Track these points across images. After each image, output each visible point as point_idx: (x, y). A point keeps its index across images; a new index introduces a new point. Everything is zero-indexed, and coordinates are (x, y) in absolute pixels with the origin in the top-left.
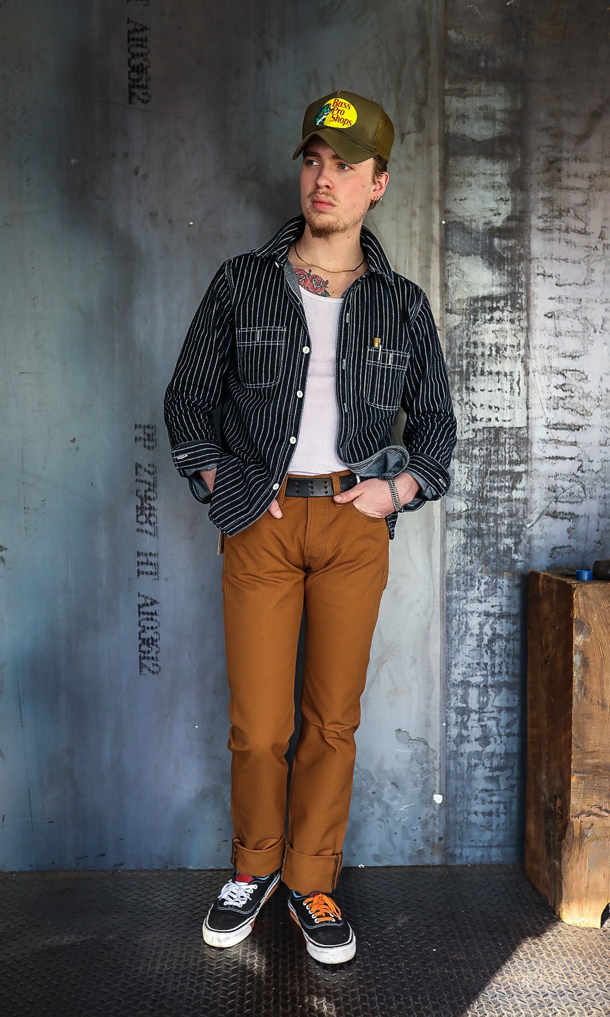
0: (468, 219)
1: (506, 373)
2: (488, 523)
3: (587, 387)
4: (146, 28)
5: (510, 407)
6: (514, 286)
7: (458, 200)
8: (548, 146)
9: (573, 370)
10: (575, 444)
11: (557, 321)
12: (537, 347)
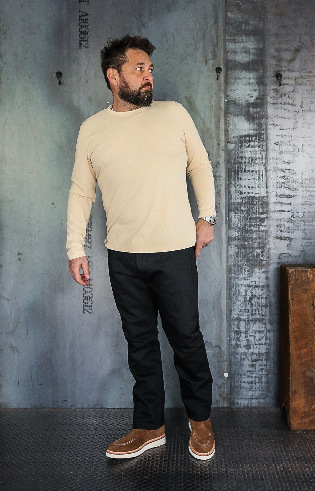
0: (238, 99)
1: (256, 171)
2: (249, 242)
3: (295, 177)
4: (88, 14)
5: (258, 187)
6: (260, 130)
7: (233, 91)
8: (275, 65)
9: (288, 169)
10: (290, 204)
11: (280, 146)
12: (271, 159)
